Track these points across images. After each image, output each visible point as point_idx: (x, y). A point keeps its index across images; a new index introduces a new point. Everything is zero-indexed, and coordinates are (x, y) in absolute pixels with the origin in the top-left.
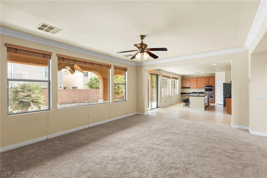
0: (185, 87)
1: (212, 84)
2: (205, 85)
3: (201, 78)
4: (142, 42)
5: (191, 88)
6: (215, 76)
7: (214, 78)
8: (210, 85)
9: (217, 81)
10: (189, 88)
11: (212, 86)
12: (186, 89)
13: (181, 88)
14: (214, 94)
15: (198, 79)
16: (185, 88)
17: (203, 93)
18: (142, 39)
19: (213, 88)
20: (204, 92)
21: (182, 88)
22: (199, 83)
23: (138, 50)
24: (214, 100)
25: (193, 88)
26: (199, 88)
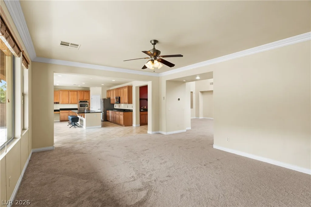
1: (87, 99)
2: (79, 100)
3: (74, 91)
4: (154, 48)
5: (60, 103)
6: (90, 91)
8: (85, 100)
9: (92, 96)
10: (58, 103)
14: (89, 109)
15: (69, 92)
18: (154, 44)
19: (88, 103)
20: (78, 108)
22: (71, 97)
23: (149, 57)
25: (63, 103)
26: (71, 103)
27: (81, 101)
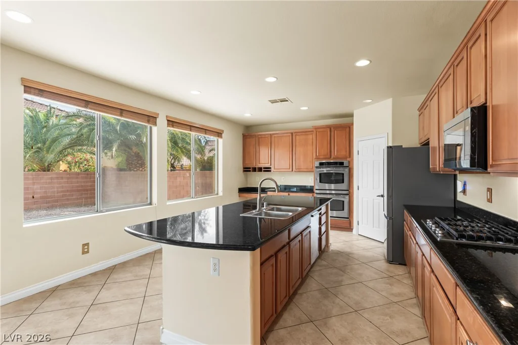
0: (254, 166)
1: (343, 153)
2: (317, 158)
3: (305, 132)
5: (272, 169)
6: (352, 124)
7: (348, 129)
9: (359, 144)
10: (268, 170)
11: (342, 164)
12: (257, 173)
13: (242, 169)
14: (349, 193)
15: (294, 135)
16: (254, 170)
17: (310, 190)
19: (347, 170)
20: (313, 185)
21: (244, 171)
22: (299, 150)
24: (350, 217)
25: (281, 171)
26: (299, 171)
27: (321, 164)
